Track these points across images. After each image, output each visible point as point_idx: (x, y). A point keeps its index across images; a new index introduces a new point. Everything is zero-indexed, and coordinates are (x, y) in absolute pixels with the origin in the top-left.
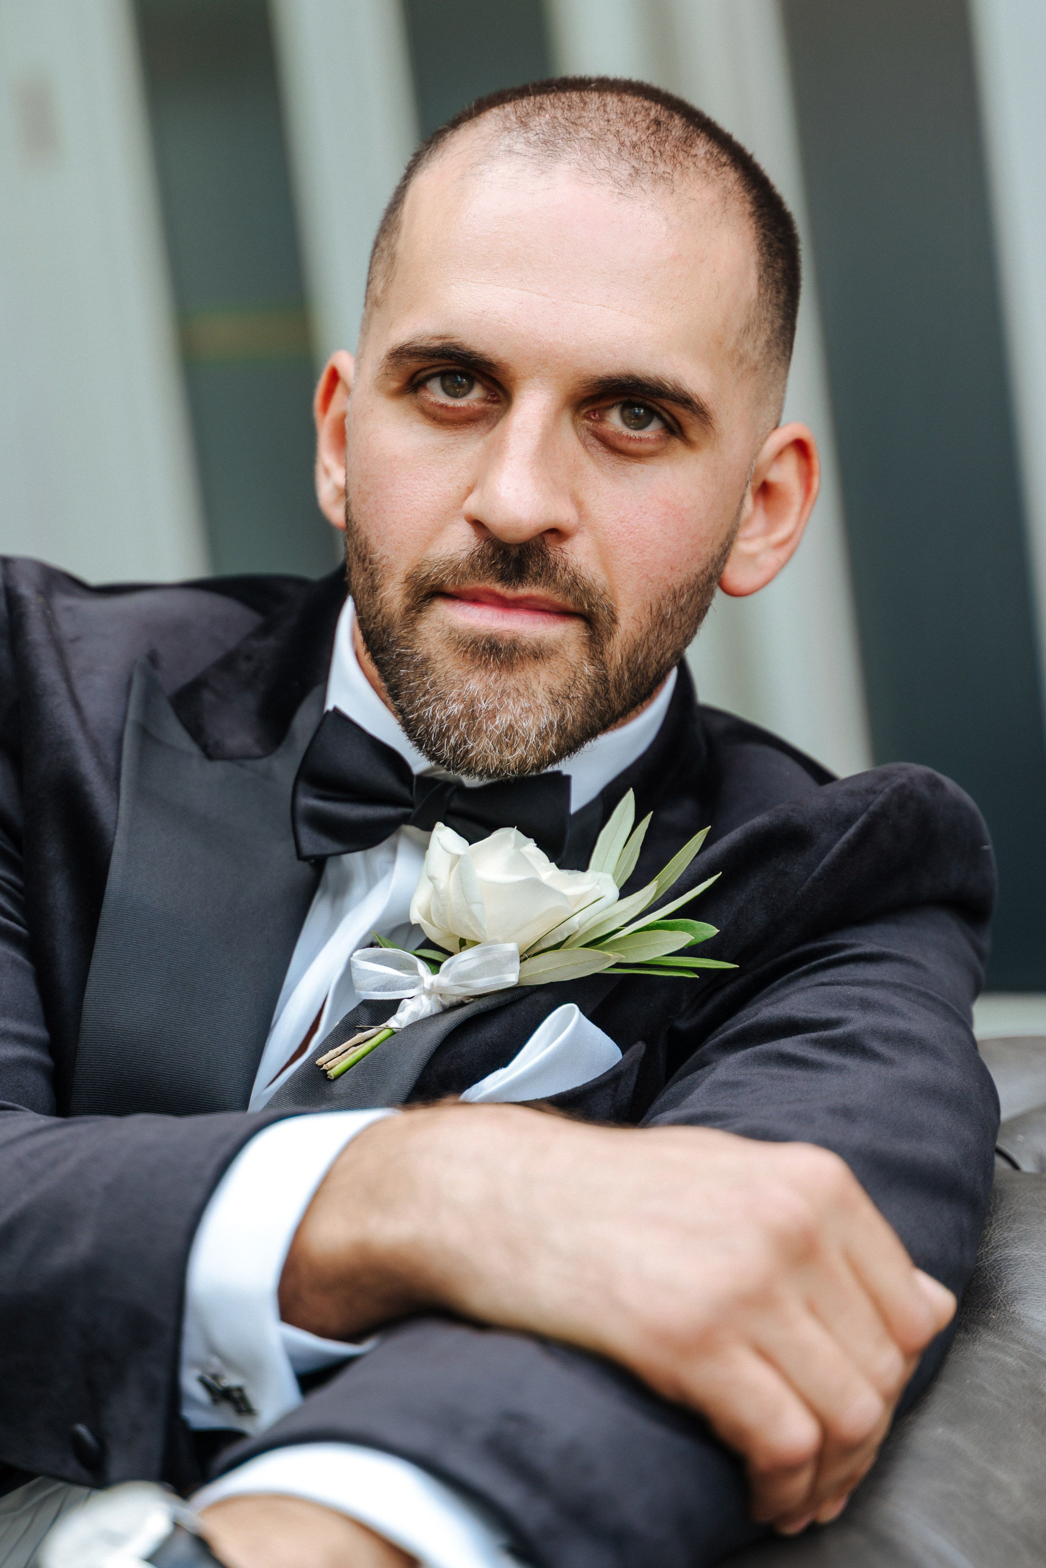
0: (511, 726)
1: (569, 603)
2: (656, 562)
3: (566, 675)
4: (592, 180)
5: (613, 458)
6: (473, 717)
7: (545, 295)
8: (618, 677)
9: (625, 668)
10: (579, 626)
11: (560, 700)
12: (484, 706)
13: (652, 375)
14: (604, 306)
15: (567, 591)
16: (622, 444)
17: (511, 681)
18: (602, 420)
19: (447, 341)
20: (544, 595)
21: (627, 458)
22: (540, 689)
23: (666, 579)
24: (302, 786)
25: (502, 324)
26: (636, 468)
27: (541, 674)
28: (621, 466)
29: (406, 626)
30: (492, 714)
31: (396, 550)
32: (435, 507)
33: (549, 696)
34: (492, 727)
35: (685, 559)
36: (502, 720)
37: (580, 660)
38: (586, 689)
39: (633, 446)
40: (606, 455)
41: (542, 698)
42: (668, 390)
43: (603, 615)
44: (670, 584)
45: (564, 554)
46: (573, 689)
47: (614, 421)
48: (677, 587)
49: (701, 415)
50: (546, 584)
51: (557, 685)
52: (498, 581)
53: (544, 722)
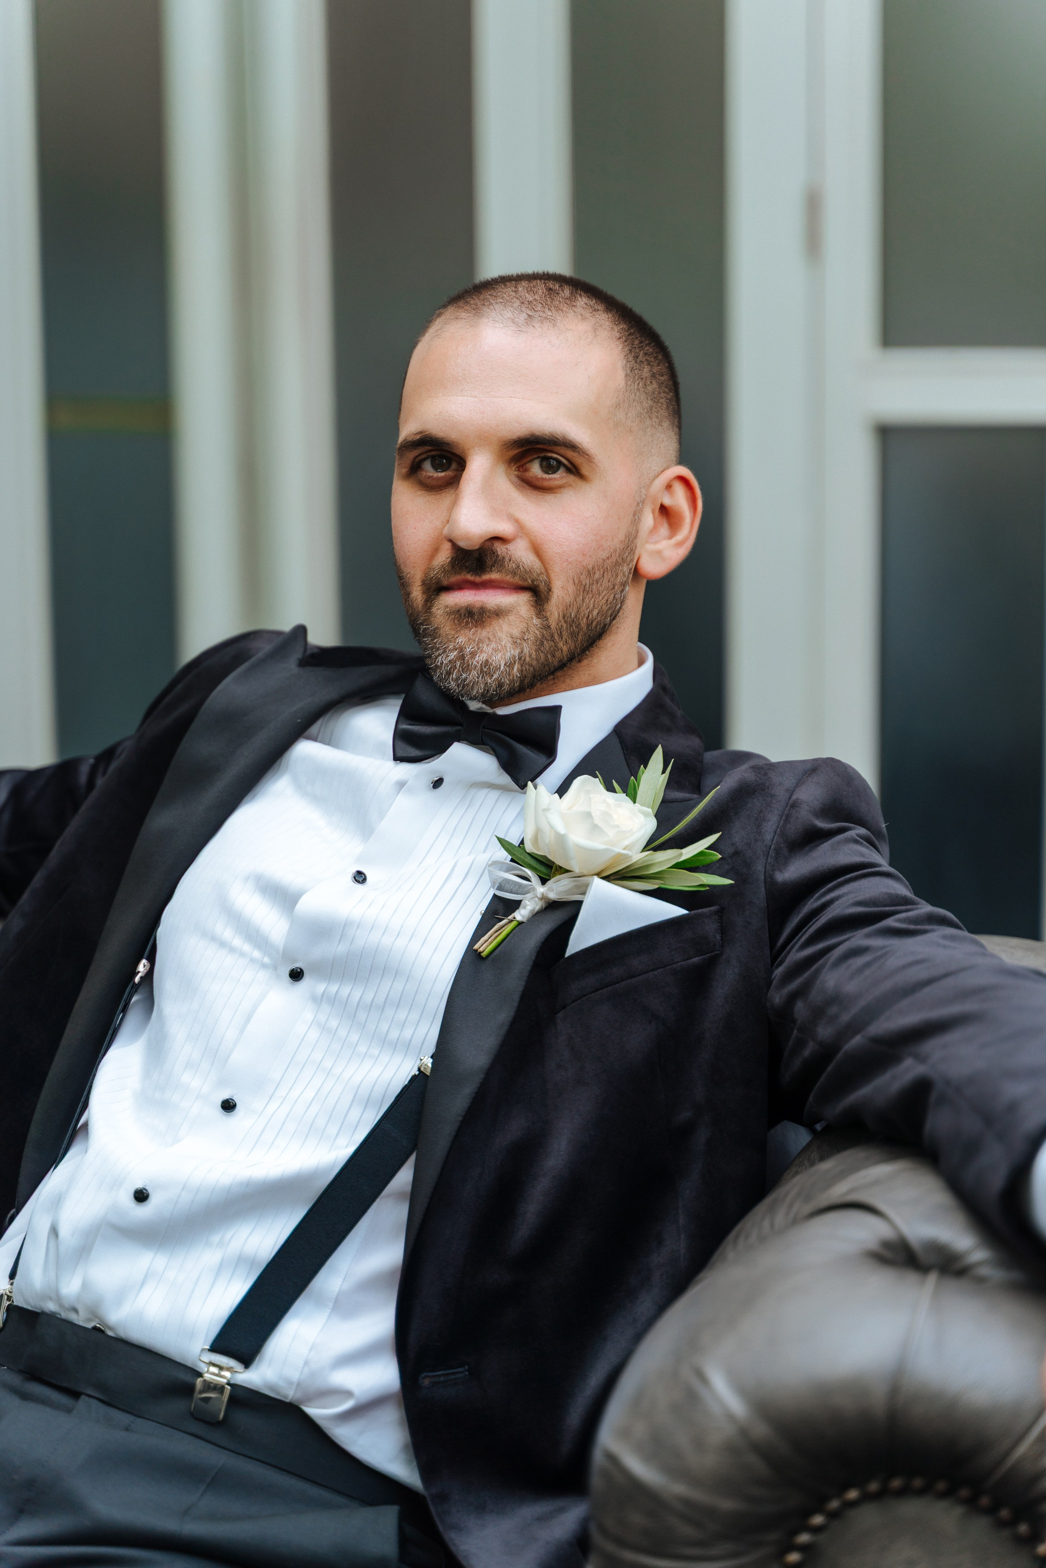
0: (487, 661)
1: (517, 580)
2: (572, 551)
3: (523, 626)
4: (501, 325)
5: (535, 492)
6: (462, 657)
7: (475, 397)
8: (558, 626)
9: (563, 621)
10: (529, 595)
11: (518, 641)
12: (468, 650)
13: (547, 432)
14: (512, 397)
15: (514, 573)
16: (539, 483)
17: (483, 633)
18: (527, 470)
19: (423, 434)
20: (500, 578)
21: (544, 491)
22: (504, 636)
23: (580, 562)
24: (402, 718)
25: (451, 418)
26: (549, 497)
27: (503, 626)
28: (542, 496)
29: (426, 612)
30: (473, 654)
31: (413, 568)
32: (430, 537)
33: (510, 639)
34: (475, 662)
35: (593, 549)
36: (481, 658)
37: (531, 616)
38: (536, 634)
39: (546, 484)
40: (531, 491)
41: (506, 641)
42: (559, 439)
43: (542, 587)
44: (585, 565)
45: (508, 551)
46: (527, 634)
47: (535, 469)
48: (590, 567)
49: (586, 457)
50: (499, 571)
51: (516, 632)
52: (468, 573)
53: (508, 655)
